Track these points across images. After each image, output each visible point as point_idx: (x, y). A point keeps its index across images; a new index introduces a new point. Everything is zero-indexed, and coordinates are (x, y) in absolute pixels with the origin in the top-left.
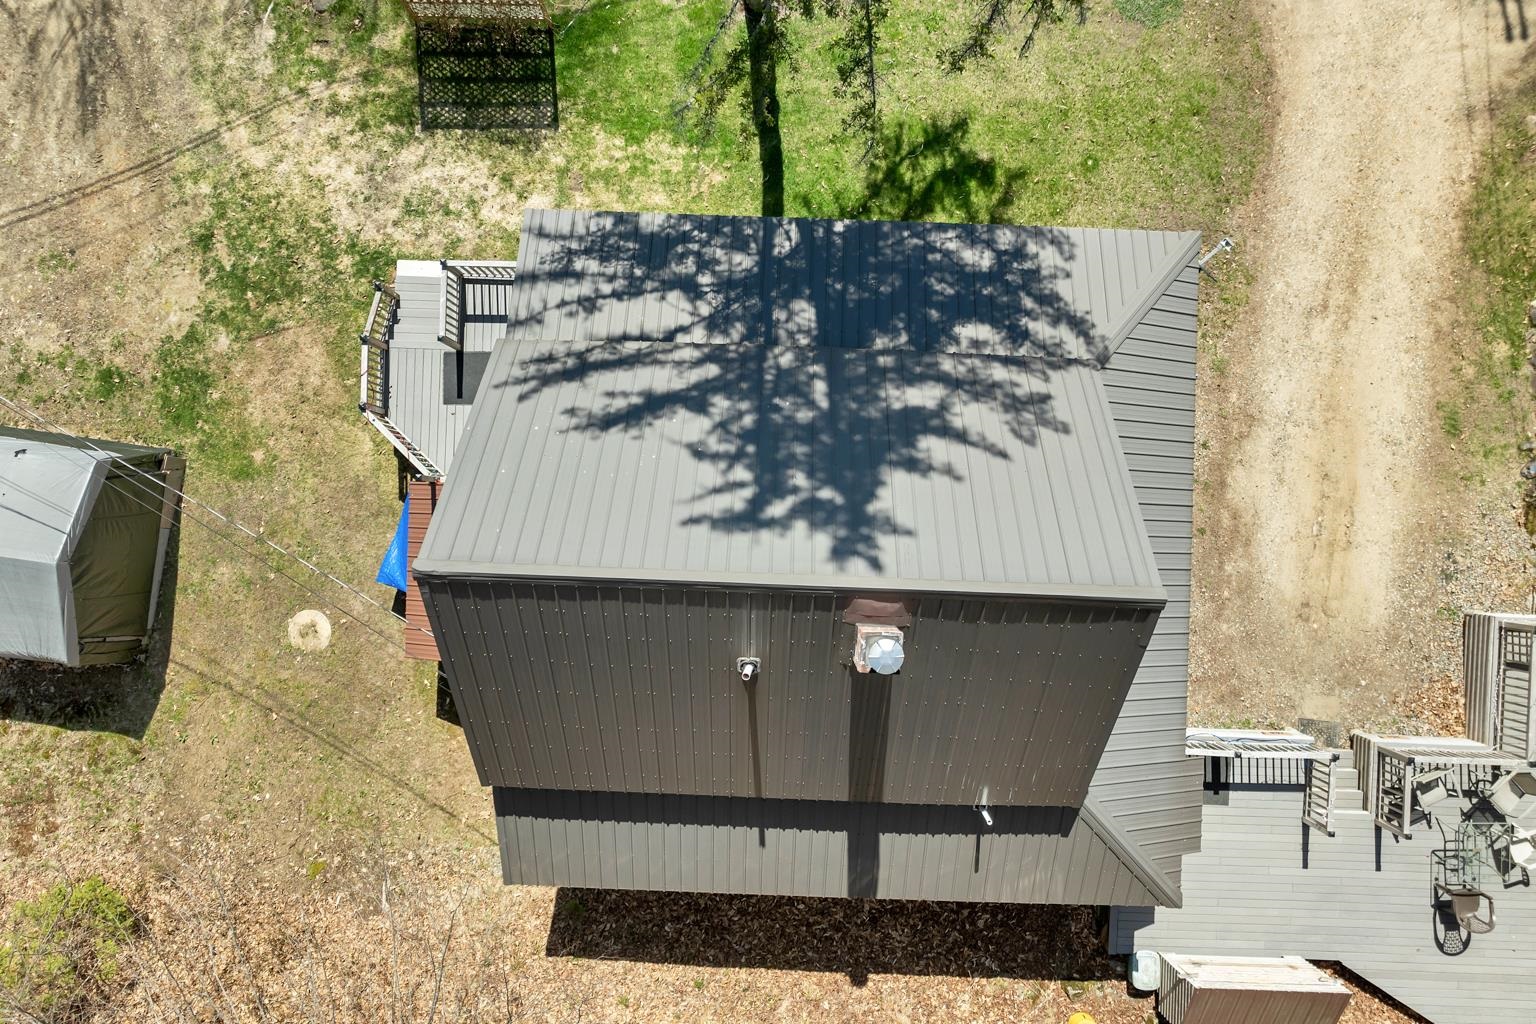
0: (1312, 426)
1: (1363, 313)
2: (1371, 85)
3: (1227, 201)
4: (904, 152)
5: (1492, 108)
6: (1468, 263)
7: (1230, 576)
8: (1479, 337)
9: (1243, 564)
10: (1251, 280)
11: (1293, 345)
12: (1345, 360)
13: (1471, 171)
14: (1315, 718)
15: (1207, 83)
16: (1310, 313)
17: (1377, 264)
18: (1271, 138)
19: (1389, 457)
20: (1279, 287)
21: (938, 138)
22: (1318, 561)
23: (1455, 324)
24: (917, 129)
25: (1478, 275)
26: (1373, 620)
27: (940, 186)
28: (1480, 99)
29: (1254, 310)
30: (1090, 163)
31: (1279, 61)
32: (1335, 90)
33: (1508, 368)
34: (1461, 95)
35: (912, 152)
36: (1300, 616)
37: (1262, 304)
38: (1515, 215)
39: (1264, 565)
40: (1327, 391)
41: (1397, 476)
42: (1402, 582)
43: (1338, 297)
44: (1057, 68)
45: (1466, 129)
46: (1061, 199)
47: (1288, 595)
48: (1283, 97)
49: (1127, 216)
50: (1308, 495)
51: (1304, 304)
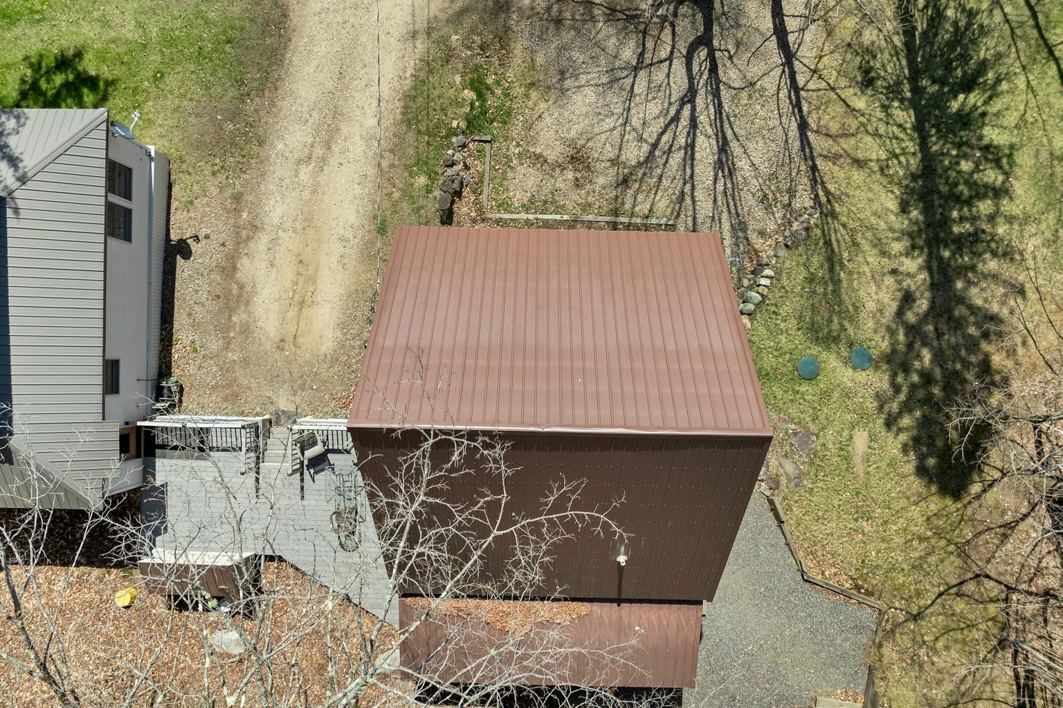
0: (295, 231)
1: (334, 161)
2: (352, 20)
3: (249, 95)
4: (42, 72)
5: (429, 32)
6: (404, 128)
7: (235, 324)
8: (406, 174)
9: (244, 317)
10: (261, 143)
11: (287, 181)
12: (319, 190)
13: (413, 71)
14: (286, 409)
15: (238, 23)
16: (299, 162)
17: (346, 131)
18: (283, 55)
19: (342, 249)
20: (280, 146)
21: (64, 63)
22: (291, 314)
23: (392, 166)
24: (52, 59)
25: (411, 136)
26: (324, 349)
27: (64, 92)
28: (421, 25)
29: (262, 162)
30: (158, 75)
31: (292, 8)
32: (328, 24)
33: (423, 192)
34: (410, 24)
35: (47, 72)
36: (278, 347)
37: (268, 158)
38: (439, 97)
39: (257, 317)
40: (306, 210)
41: (346, 261)
42: (344, 326)
43: (319, 151)
44: (142, 18)
45: (411, 45)
46: (140, 98)
47: (272, 335)
48: (294, 30)
49: (180, 107)
50: (289, 273)
51: (296, 157)
